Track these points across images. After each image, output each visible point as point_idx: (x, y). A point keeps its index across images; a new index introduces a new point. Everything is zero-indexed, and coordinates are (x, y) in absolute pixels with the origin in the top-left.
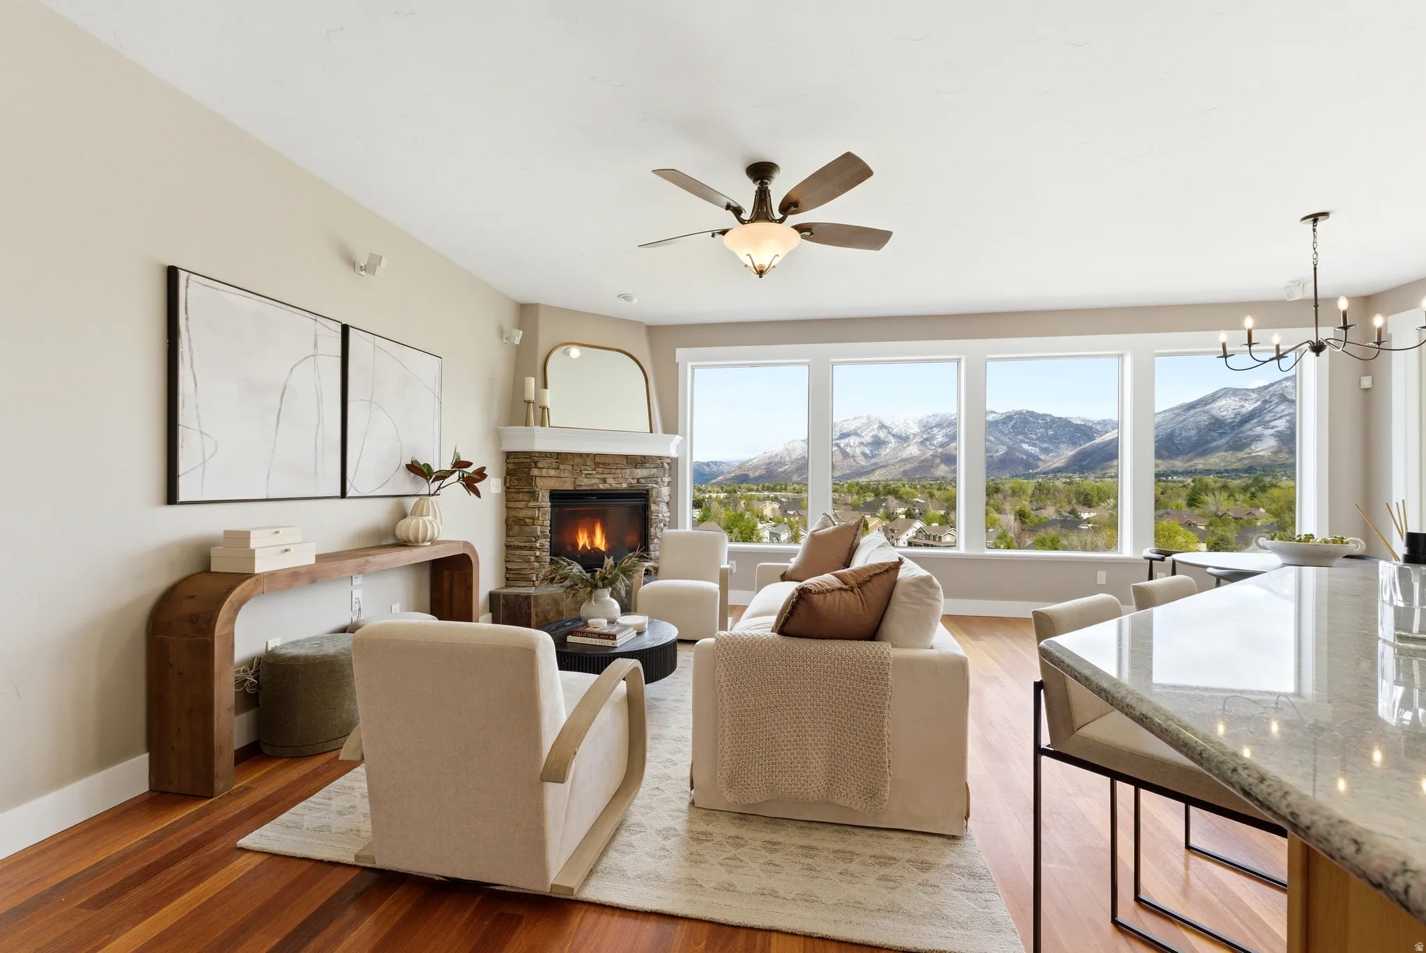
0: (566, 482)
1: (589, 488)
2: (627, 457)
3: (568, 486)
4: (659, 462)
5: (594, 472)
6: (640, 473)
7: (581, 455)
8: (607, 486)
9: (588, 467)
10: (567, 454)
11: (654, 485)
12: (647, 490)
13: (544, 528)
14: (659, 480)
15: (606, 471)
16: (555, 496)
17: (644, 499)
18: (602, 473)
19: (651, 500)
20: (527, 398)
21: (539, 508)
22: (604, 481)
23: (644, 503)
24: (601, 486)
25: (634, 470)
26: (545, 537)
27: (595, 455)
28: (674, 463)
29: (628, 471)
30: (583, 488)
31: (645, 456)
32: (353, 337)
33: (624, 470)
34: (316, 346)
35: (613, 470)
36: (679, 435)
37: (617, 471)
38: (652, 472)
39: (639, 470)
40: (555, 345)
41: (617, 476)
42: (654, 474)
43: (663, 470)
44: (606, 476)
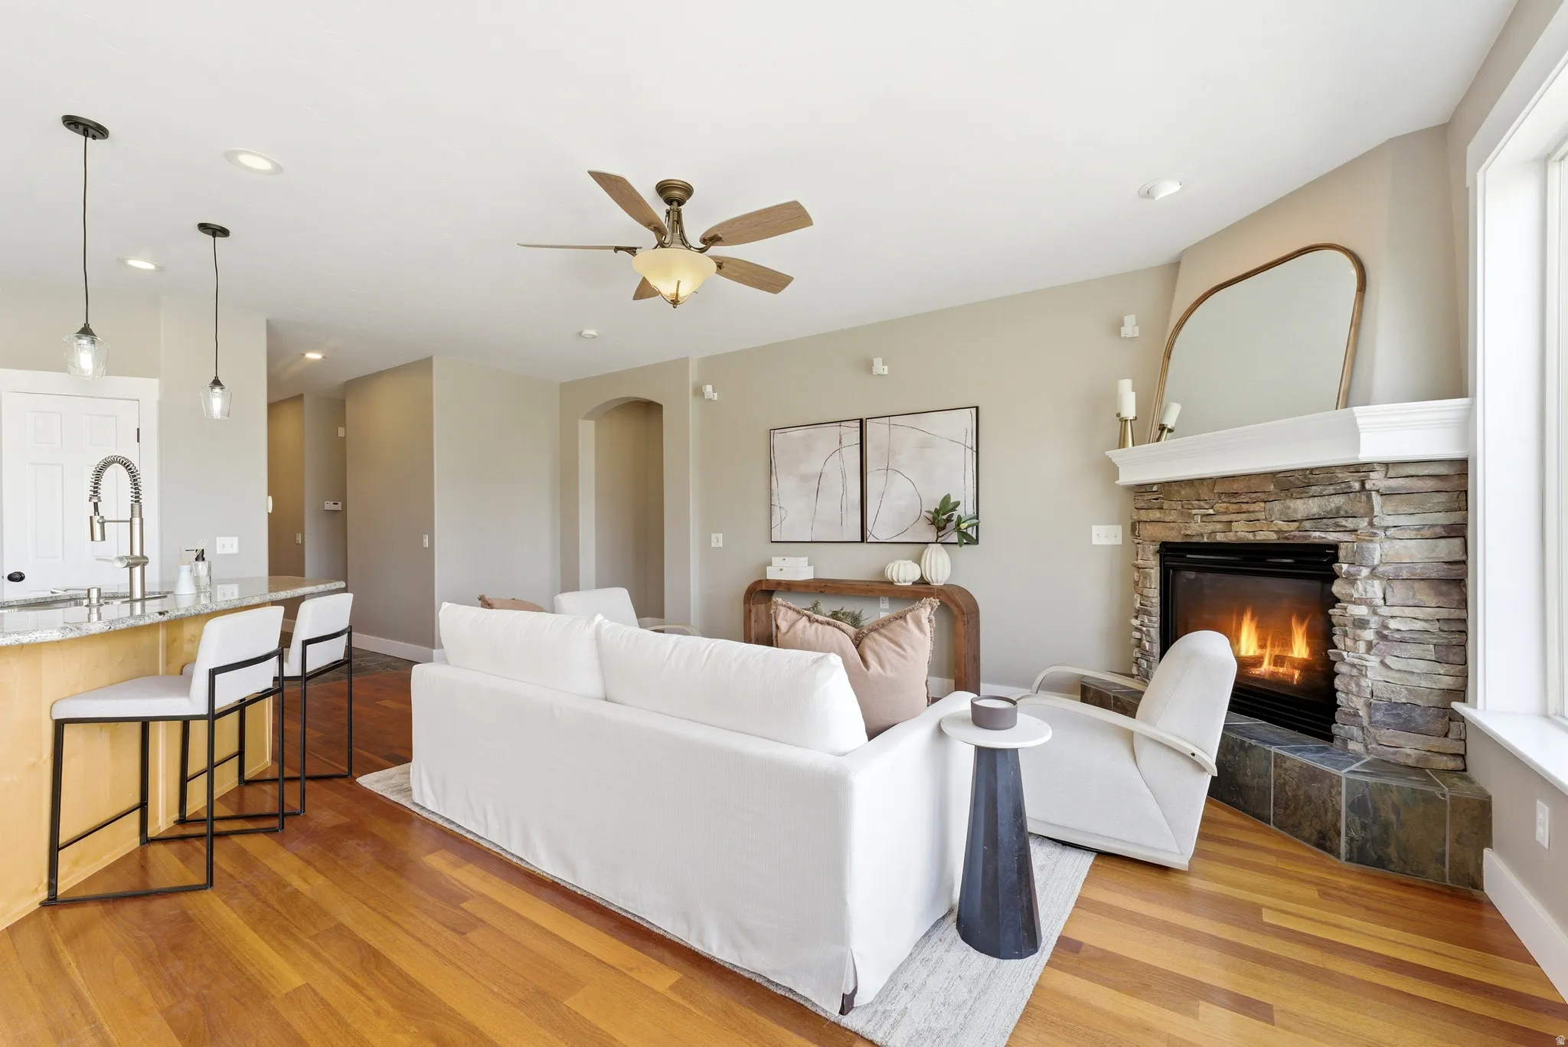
2: (1273, 475)
3: (1177, 536)
4: (1348, 477)
6: (1303, 507)
7: (1190, 483)
9: (1202, 503)
10: (1169, 484)
11: (1343, 536)
14: (1356, 522)
15: (1232, 508)
18: (1225, 513)
24: (1220, 538)
29: (1277, 506)
32: (870, 426)
33: (1268, 505)
34: (840, 443)
35: (1243, 505)
36: (1467, 397)
37: (1252, 507)
38: (1333, 505)
39: (1299, 502)
40: (1188, 306)
41: (1252, 516)
42: (1338, 509)
43: (1364, 498)
44: (1234, 517)
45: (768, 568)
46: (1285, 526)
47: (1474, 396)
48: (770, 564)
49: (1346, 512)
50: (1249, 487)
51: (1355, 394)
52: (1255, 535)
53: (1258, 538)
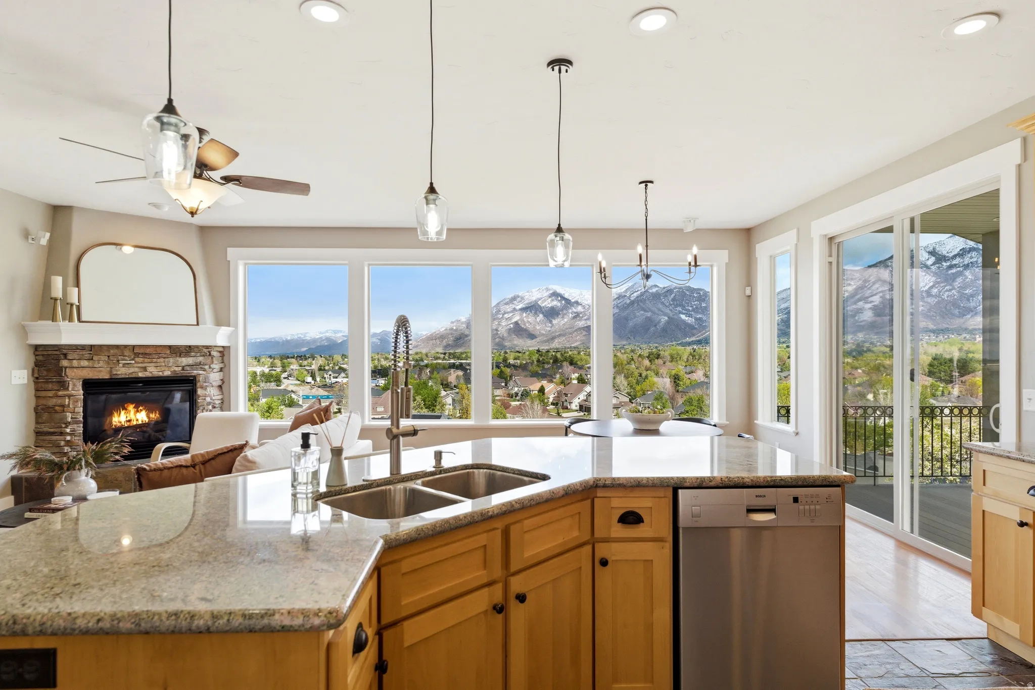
0: (100, 371)
1: (127, 377)
2: (170, 347)
3: (105, 375)
4: (205, 350)
5: (134, 362)
6: (185, 361)
7: (117, 347)
8: (147, 374)
9: (126, 358)
10: (100, 346)
11: (201, 372)
12: (195, 377)
13: (75, 414)
14: (207, 367)
15: (146, 360)
16: (90, 386)
17: (192, 385)
18: (142, 363)
19: (198, 385)
20: (54, 295)
21: (69, 396)
22: (145, 369)
23: (190, 388)
24: (141, 375)
25: (180, 359)
26: (77, 423)
27: (134, 347)
28: (224, 352)
29: (171, 360)
30: (120, 377)
31: (190, 346)
33: (167, 360)
35: (154, 359)
36: (229, 326)
37: (159, 360)
38: (198, 360)
39: (184, 359)
40: (89, 245)
41: (159, 364)
43: (210, 358)
44: (148, 365)
46: (177, 369)
47: (236, 326)
49: (202, 363)
50: (156, 351)
52: (163, 373)
53: (165, 374)
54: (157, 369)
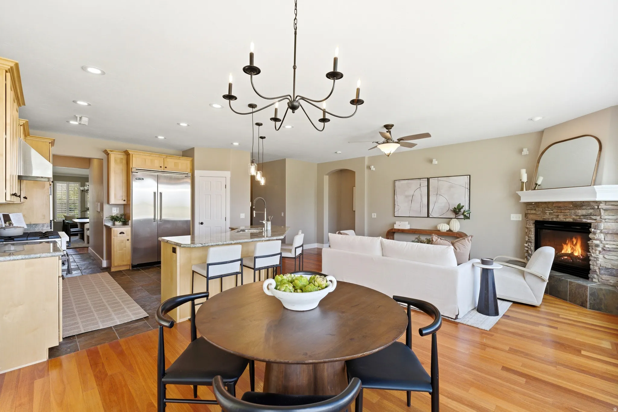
0: (539, 216)
2: (572, 203)
3: (541, 218)
5: (553, 212)
6: (581, 212)
7: (545, 203)
8: (558, 220)
9: (549, 209)
10: (538, 203)
11: (592, 221)
14: (597, 217)
15: (559, 211)
18: (556, 212)
22: (557, 216)
24: (555, 220)
27: (553, 203)
29: (573, 211)
30: (547, 220)
32: (431, 180)
33: (570, 211)
34: (420, 185)
35: (562, 210)
37: (565, 211)
38: (589, 212)
39: (580, 211)
40: (545, 148)
41: (565, 214)
42: (591, 213)
43: (598, 211)
44: (559, 214)
45: (395, 225)
46: (575, 217)
48: (395, 224)
49: (593, 214)
50: (564, 205)
51: (597, 182)
52: (566, 220)
54: (564, 217)
